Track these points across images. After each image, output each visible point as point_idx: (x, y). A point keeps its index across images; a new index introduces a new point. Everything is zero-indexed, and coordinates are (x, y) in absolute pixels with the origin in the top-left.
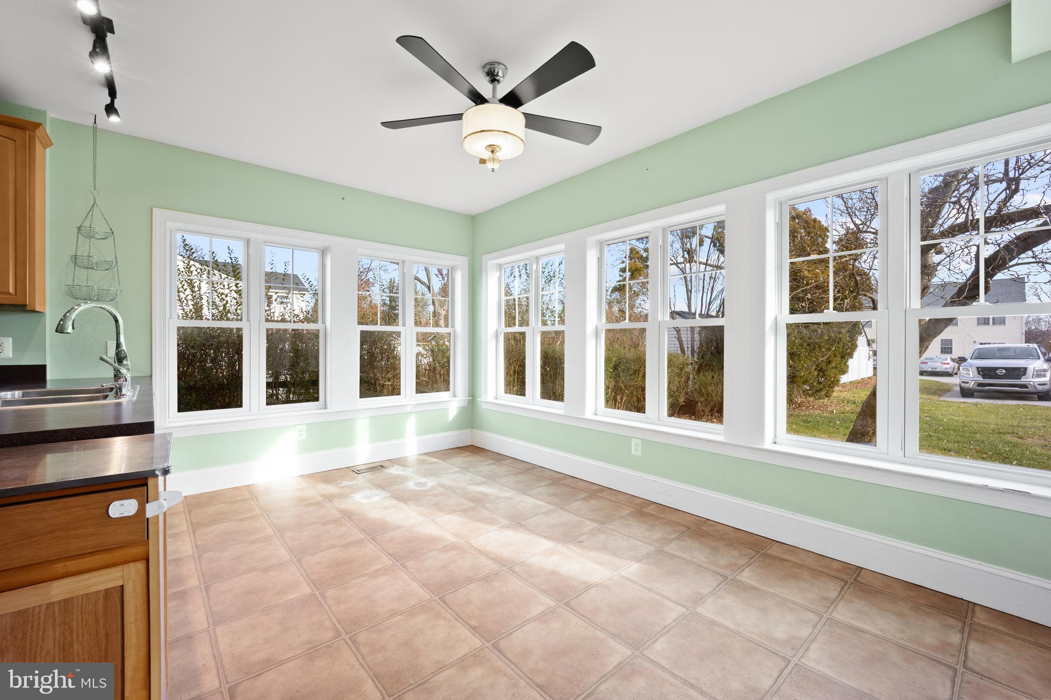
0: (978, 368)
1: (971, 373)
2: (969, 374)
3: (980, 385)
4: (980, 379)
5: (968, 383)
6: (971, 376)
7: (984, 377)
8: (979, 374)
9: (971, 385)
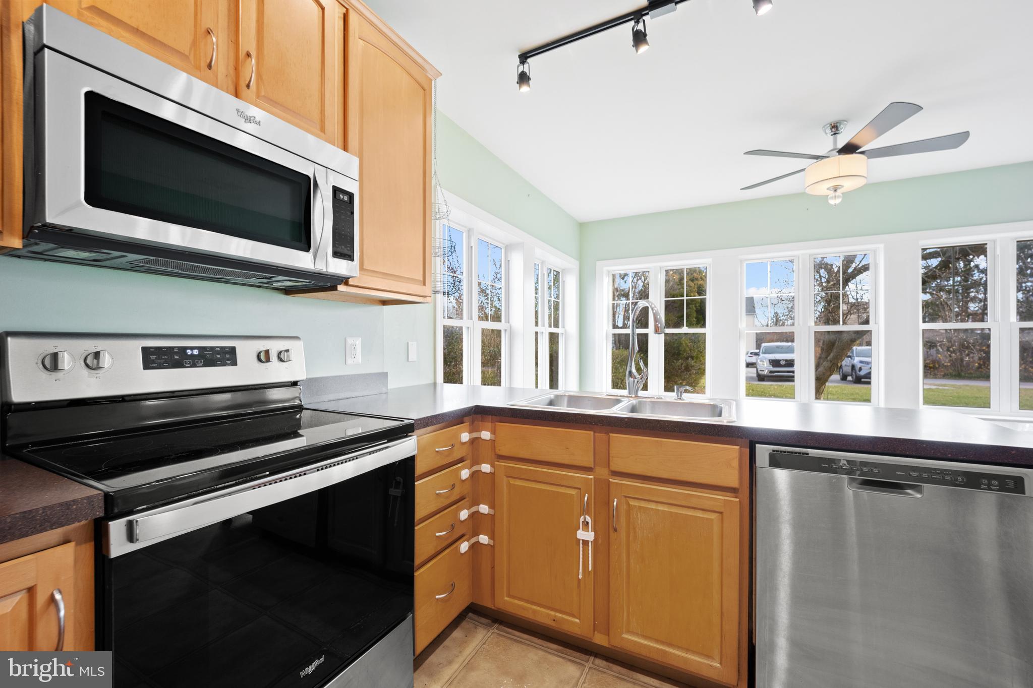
0: (769, 360)
1: (765, 363)
2: (763, 365)
3: (771, 372)
4: (772, 368)
5: (763, 371)
6: (765, 366)
7: (774, 366)
8: (770, 364)
9: (766, 372)
